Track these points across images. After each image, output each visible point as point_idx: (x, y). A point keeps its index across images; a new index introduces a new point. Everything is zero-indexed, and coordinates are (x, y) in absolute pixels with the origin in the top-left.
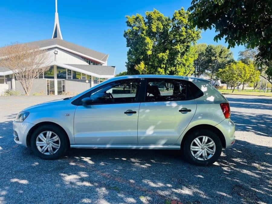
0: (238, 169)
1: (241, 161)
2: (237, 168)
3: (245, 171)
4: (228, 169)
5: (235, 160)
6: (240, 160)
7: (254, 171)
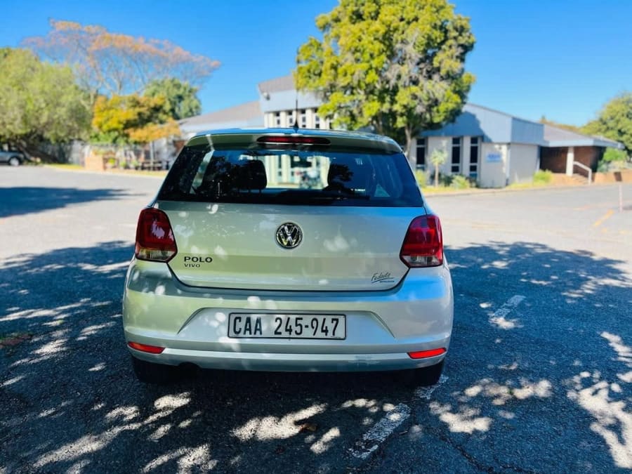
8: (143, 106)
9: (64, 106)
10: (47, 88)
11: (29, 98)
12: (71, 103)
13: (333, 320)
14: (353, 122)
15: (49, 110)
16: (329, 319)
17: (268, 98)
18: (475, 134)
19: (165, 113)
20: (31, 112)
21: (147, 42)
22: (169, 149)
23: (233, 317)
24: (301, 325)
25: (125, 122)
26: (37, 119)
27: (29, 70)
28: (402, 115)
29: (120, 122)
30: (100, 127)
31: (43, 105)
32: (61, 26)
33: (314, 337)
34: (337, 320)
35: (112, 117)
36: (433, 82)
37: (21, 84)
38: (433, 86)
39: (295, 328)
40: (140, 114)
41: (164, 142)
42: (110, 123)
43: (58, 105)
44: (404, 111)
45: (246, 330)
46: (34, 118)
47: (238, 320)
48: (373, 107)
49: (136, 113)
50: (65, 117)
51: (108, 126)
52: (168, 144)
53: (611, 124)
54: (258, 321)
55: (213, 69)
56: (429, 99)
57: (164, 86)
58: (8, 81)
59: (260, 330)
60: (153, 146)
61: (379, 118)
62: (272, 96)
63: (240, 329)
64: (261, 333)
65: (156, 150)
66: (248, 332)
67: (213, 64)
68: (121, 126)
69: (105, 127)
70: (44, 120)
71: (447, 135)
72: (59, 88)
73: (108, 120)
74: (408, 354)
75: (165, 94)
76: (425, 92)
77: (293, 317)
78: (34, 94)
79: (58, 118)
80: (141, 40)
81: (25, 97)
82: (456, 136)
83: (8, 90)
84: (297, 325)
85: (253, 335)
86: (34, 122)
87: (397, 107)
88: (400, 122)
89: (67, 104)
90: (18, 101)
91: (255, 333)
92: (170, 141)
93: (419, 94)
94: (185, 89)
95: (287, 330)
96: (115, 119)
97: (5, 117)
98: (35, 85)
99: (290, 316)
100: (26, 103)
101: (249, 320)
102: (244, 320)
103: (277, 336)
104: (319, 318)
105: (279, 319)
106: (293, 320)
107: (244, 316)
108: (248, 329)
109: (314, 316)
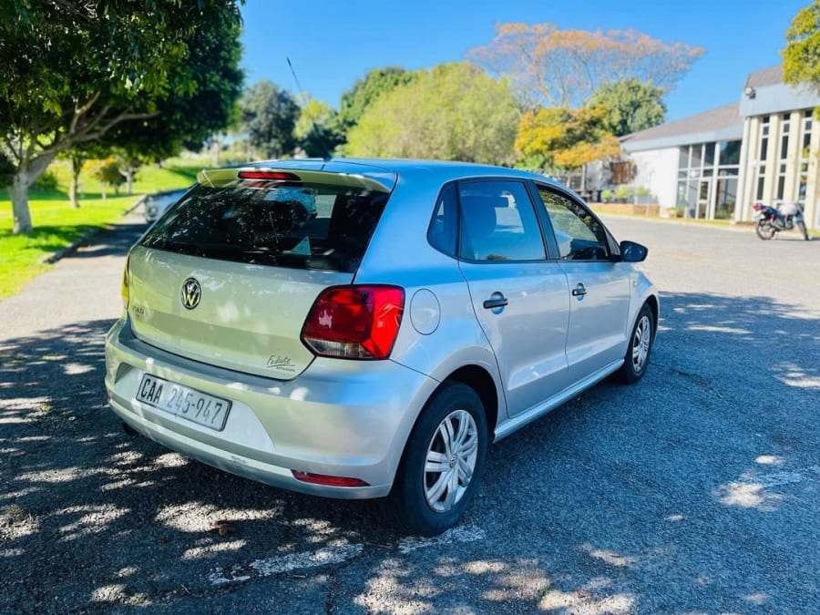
0: (92, 471)
1: (87, 513)
2: (94, 477)
3: (65, 475)
4: (122, 459)
5: (113, 513)
6: (92, 518)
7: (31, 490)
8: (575, 120)
9: (492, 127)
10: (477, 108)
11: (458, 120)
12: (500, 122)
13: (218, 404)
15: (477, 132)
16: (215, 401)
17: (753, 96)
19: (603, 127)
20: (459, 135)
21: (605, 35)
22: (604, 175)
23: (145, 378)
24: (189, 402)
25: (550, 142)
26: (464, 143)
27: (462, 86)
29: (544, 143)
30: (522, 150)
31: (471, 127)
32: (506, 29)
33: (196, 420)
34: (221, 405)
35: (537, 137)
37: (451, 104)
39: (184, 405)
40: (569, 131)
41: (600, 165)
42: (533, 144)
43: (486, 126)
45: (149, 394)
46: (461, 142)
47: (147, 383)
49: (565, 131)
50: (491, 139)
51: (531, 148)
52: (604, 167)
55: (691, 61)
57: (616, 92)
58: (440, 101)
59: (159, 398)
60: (586, 171)
62: (759, 92)
63: (146, 393)
64: (158, 402)
65: (588, 176)
66: (150, 398)
67: (692, 53)
68: (546, 147)
69: (528, 150)
70: (470, 143)
72: (490, 106)
73: (532, 141)
74: (294, 472)
75: (616, 103)
77: (187, 391)
78: (463, 115)
79: (485, 141)
80: (598, 34)
81: (453, 118)
83: (438, 111)
84: (186, 401)
86: (460, 146)
89: (496, 125)
90: (448, 123)
91: (154, 401)
92: (607, 164)
94: (645, 92)
96: (540, 139)
97: (433, 141)
98: (464, 105)
99: (185, 389)
100: (455, 126)
101: (154, 385)
102: (151, 384)
103: (168, 409)
104: (207, 399)
105: (175, 390)
106: (185, 394)
107: (153, 379)
108: (151, 395)
109: (203, 396)
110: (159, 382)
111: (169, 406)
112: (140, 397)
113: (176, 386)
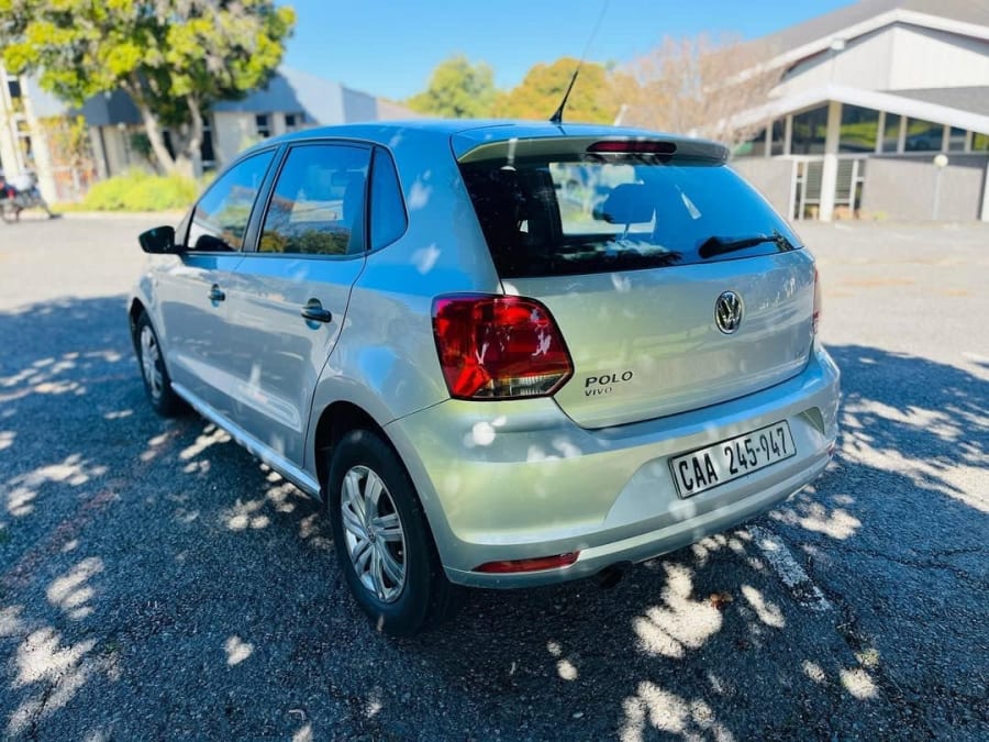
13: (778, 431)
14: (82, 82)
16: (774, 430)
18: (291, 110)
23: (676, 463)
24: (751, 450)
28: (183, 72)
33: (770, 462)
34: (781, 431)
36: (231, 16)
38: (232, 22)
39: (749, 457)
44: (186, 65)
45: (698, 479)
47: (684, 467)
48: (126, 55)
53: (445, 98)
54: (707, 459)
56: (228, 45)
59: (713, 473)
61: (133, 77)
63: (691, 480)
64: (716, 479)
66: (701, 482)
71: (246, 110)
76: (219, 31)
77: (741, 441)
82: (261, 112)
84: (748, 451)
85: (709, 485)
87: (172, 57)
88: (180, 85)
91: (710, 481)
93: (208, 35)
95: (741, 463)
99: (737, 440)
101: (695, 461)
102: (690, 465)
103: (735, 475)
104: (766, 433)
105: (728, 448)
106: (742, 445)
107: (689, 459)
108: (700, 478)
109: (760, 433)
110: (700, 455)
111: (733, 471)
112: (684, 492)
113: (724, 445)
